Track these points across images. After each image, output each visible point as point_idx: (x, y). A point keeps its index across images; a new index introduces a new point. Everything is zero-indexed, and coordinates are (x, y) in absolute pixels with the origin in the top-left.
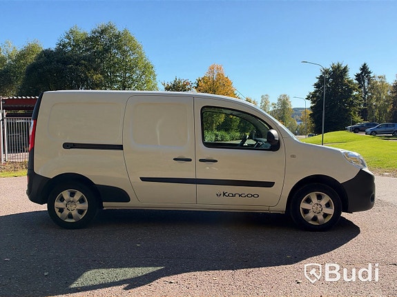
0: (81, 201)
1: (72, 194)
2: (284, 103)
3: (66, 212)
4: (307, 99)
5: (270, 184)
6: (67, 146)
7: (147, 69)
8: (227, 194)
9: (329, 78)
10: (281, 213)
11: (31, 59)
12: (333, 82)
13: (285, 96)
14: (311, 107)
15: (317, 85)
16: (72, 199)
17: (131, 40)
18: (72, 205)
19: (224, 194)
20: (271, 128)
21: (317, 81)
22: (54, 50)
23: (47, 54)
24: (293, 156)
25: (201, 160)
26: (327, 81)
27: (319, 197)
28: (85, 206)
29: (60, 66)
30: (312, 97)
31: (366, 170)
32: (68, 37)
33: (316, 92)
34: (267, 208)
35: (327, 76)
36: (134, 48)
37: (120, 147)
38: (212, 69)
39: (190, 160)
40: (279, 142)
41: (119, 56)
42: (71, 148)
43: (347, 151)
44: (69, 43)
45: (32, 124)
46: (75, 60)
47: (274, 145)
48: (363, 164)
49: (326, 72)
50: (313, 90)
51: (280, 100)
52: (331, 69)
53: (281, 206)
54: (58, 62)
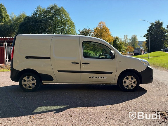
0: (33, 80)
1: (28, 78)
2: (134, 39)
3: (28, 86)
4: (144, 37)
5: (111, 73)
6: (27, 57)
7: (72, 24)
8: (93, 77)
9: (154, 27)
10: (115, 84)
11: (22, 20)
12: (156, 29)
13: (135, 35)
14: (146, 41)
15: (149, 31)
16: (28, 80)
17: (64, 11)
18: (30, 82)
19: (92, 77)
20: (111, 50)
21: (148, 29)
22: (31, 16)
23: (28, 18)
24: (120, 61)
25: (83, 63)
26: (153, 29)
27: (132, 79)
28: (35, 82)
29: (34, 23)
30: (147, 36)
31: (150, 67)
32: (37, 11)
33: (148, 34)
34: (109, 83)
35: (153, 26)
36: (66, 15)
37: (49, 58)
38: (100, 23)
39: (78, 63)
40: (114, 55)
41: (59, 19)
42: (29, 58)
43: (142, 59)
44: (37, 13)
45: (12, 49)
46: (40, 21)
47: (112, 57)
48: (148, 64)
49: (153, 24)
50: (147, 33)
51: (132, 37)
52: (155, 23)
53: (115, 82)
54: (33, 21)
